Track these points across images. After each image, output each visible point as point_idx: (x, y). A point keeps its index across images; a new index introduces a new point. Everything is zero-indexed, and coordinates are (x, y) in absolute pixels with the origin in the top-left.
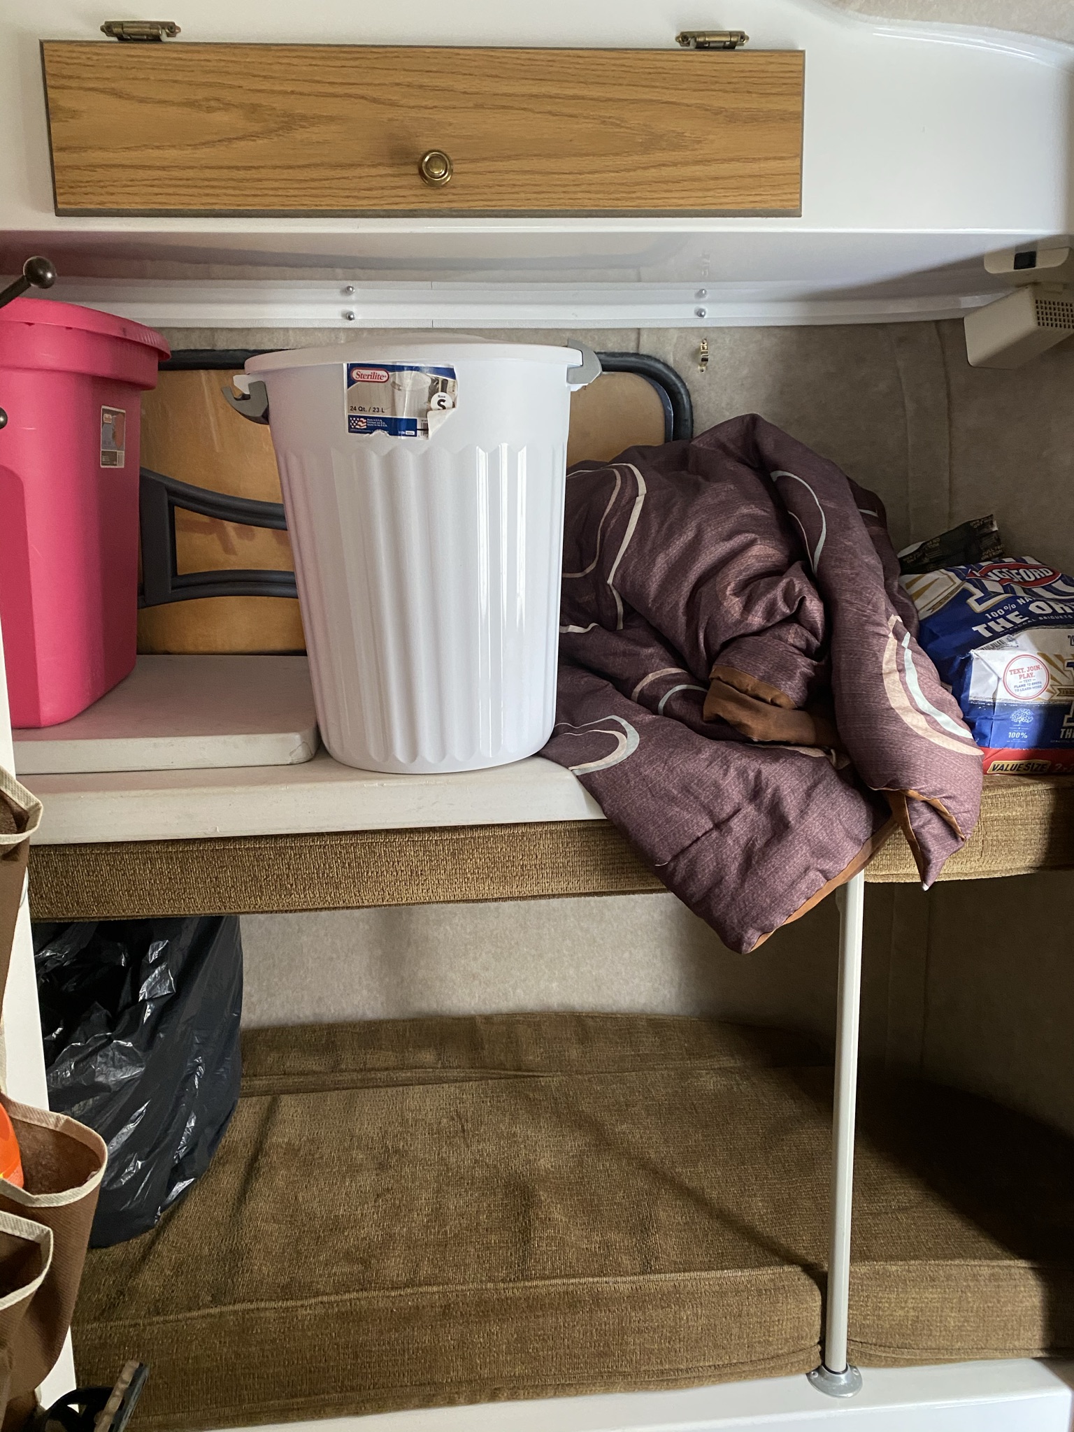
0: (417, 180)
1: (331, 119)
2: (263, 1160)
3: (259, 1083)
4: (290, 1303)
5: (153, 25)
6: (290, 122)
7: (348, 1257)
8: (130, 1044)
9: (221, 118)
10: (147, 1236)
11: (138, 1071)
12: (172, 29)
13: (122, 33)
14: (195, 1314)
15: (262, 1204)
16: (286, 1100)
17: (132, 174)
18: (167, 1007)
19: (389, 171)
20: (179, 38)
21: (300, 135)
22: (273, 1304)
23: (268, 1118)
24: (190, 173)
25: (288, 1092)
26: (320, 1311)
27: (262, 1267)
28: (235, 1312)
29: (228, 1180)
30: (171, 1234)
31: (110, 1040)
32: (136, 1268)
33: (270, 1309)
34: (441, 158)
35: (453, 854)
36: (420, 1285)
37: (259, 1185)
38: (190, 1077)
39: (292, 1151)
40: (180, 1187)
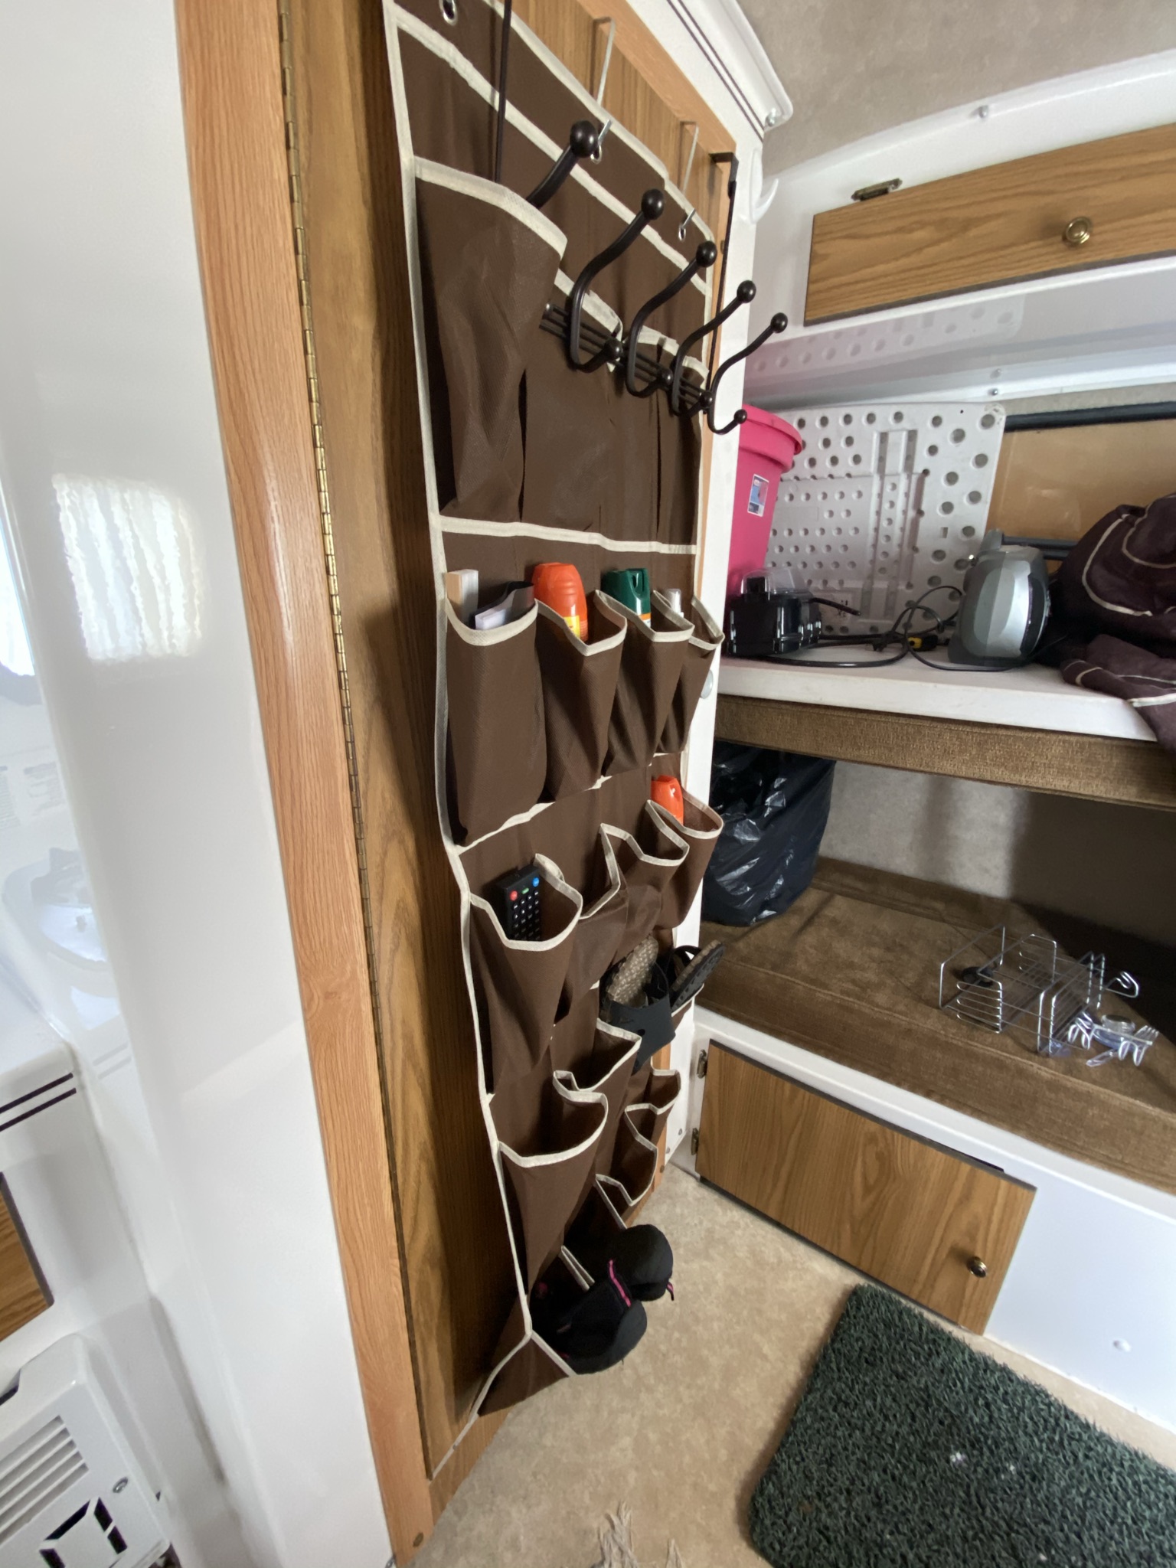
0: (1062, 246)
1: (999, 216)
2: (816, 920)
3: (824, 884)
4: (814, 988)
5: (883, 184)
6: (967, 224)
7: (854, 982)
8: (754, 823)
9: (920, 235)
10: (746, 929)
11: (755, 839)
12: (896, 183)
13: (862, 196)
14: (761, 970)
15: (810, 938)
16: (838, 898)
17: (852, 288)
18: (778, 813)
19: (1040, 243)
20: (902, 187)
21: (973, 233)
22: (803, 983)
23: (825, 903)
24: (890, 278)
25: (841, 894)
26: (829, 998)
27: (801, 965)
28: (781, 978)
29: (795, 922)
30: (758, 933)
31: (745, 818)
32: (737, 939)
33: (801, 987)
34: (1084, 224)
35: (979, 744)
36: (895, 1012)
37: (811, 929)
38: (783, 858)
39: (834, 922)
40: (766, 913)
